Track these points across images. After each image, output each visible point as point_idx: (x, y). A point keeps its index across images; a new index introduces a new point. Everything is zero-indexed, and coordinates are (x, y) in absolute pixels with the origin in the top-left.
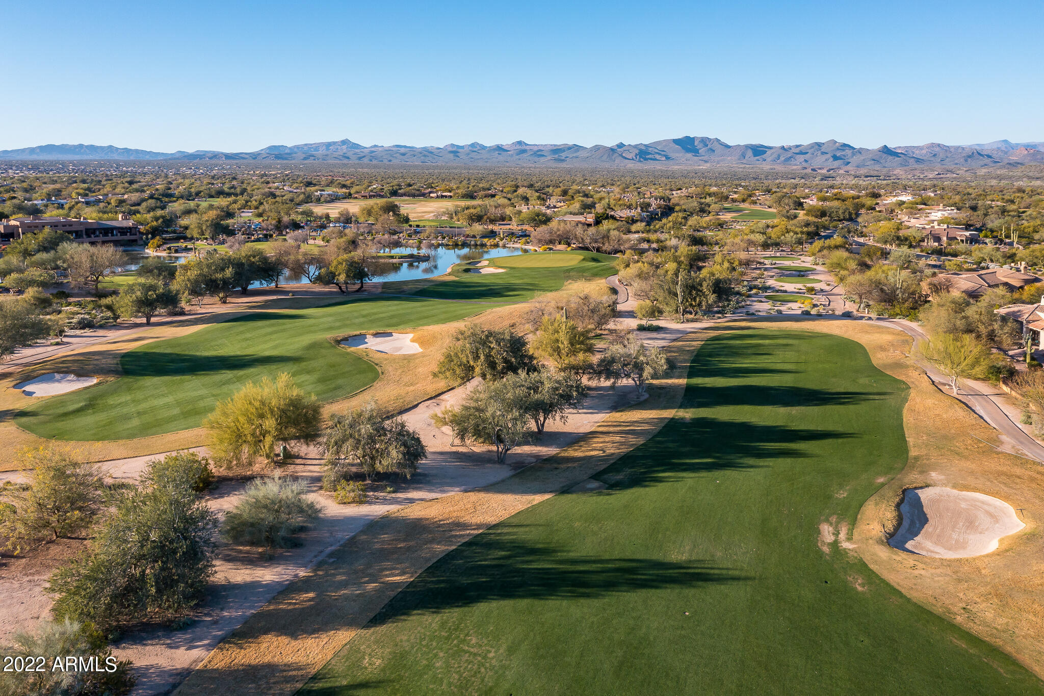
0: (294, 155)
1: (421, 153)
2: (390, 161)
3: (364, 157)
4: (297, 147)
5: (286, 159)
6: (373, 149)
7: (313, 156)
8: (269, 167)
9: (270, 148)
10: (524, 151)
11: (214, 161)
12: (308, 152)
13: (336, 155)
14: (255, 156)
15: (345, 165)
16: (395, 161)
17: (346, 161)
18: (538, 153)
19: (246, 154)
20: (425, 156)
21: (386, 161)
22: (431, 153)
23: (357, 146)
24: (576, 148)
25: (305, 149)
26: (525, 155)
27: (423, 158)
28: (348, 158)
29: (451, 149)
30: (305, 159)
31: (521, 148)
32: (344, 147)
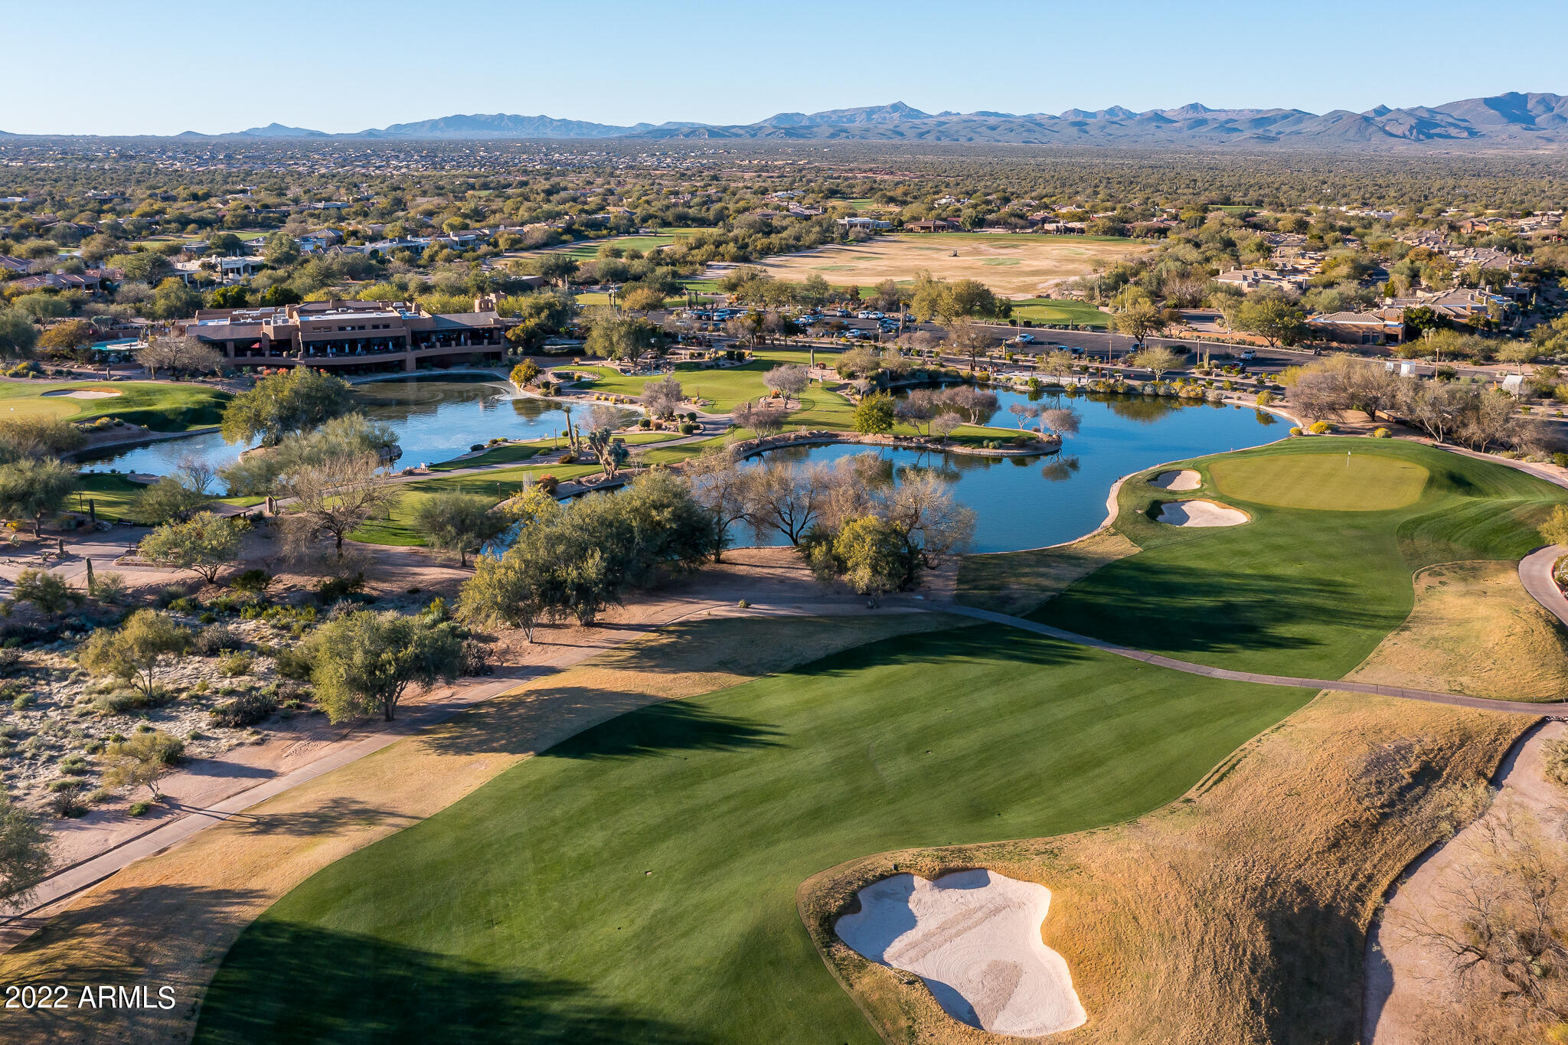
0: (815, 130)
1: (1022, 126)
2: (970, 139)
3: (928, 132)
4: (821, 115)
5: (802, 136)
6: (942, 119)
7: (846, 131)
8: (773, 151)
9: (780, 117)
10: (1202, 122)
11: (691, 141)
12: (837, 124)
13: (882, 128)
14: (754, 131)
15: (896, 148)
16: (980, 141)
17: (897, 141)
18: (1228, 125)
19: (741, 127)
20: (1029, 131)
21: (963, 141)
22: (1040, 125)
23: (916, 114)
24: (1298, 116)
25: (834, 117)
26: (1204, 129)
27: (1025, 134)
28: (902, 134)
29: (1072, 119)
30: (833, 136)
31: (1197, 117)
32: (896, 115)
